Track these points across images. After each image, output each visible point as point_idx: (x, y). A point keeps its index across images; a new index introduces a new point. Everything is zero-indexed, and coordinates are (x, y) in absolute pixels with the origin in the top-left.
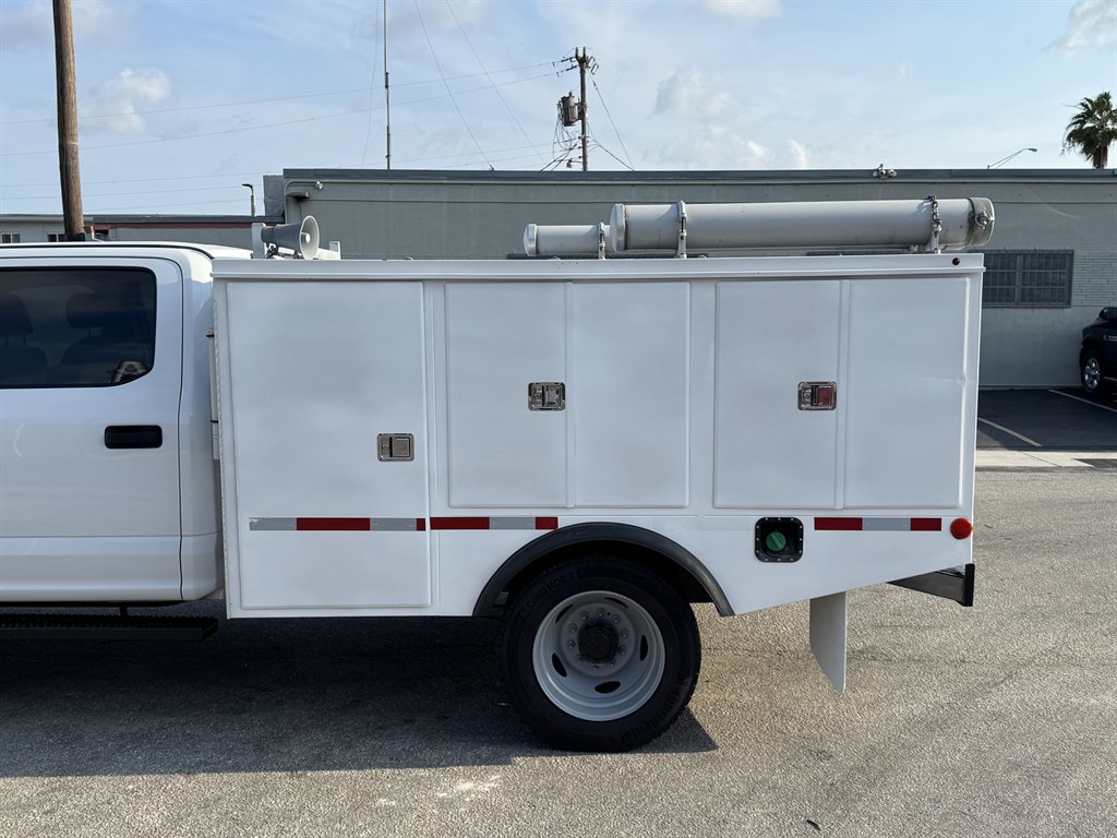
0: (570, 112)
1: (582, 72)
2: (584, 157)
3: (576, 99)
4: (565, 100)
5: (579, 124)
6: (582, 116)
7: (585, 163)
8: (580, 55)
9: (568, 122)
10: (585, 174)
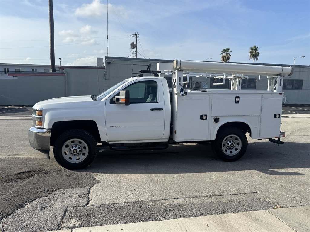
0: (134, 46)
1: (136, 37)
2: (137, 56)
3: (135, 43)
4: (133, 43)
5: (135, 48)
6: (136, 47)
7: (137, 57)
8: (136, 34)
9: (133, 48)
10: (137, 59)
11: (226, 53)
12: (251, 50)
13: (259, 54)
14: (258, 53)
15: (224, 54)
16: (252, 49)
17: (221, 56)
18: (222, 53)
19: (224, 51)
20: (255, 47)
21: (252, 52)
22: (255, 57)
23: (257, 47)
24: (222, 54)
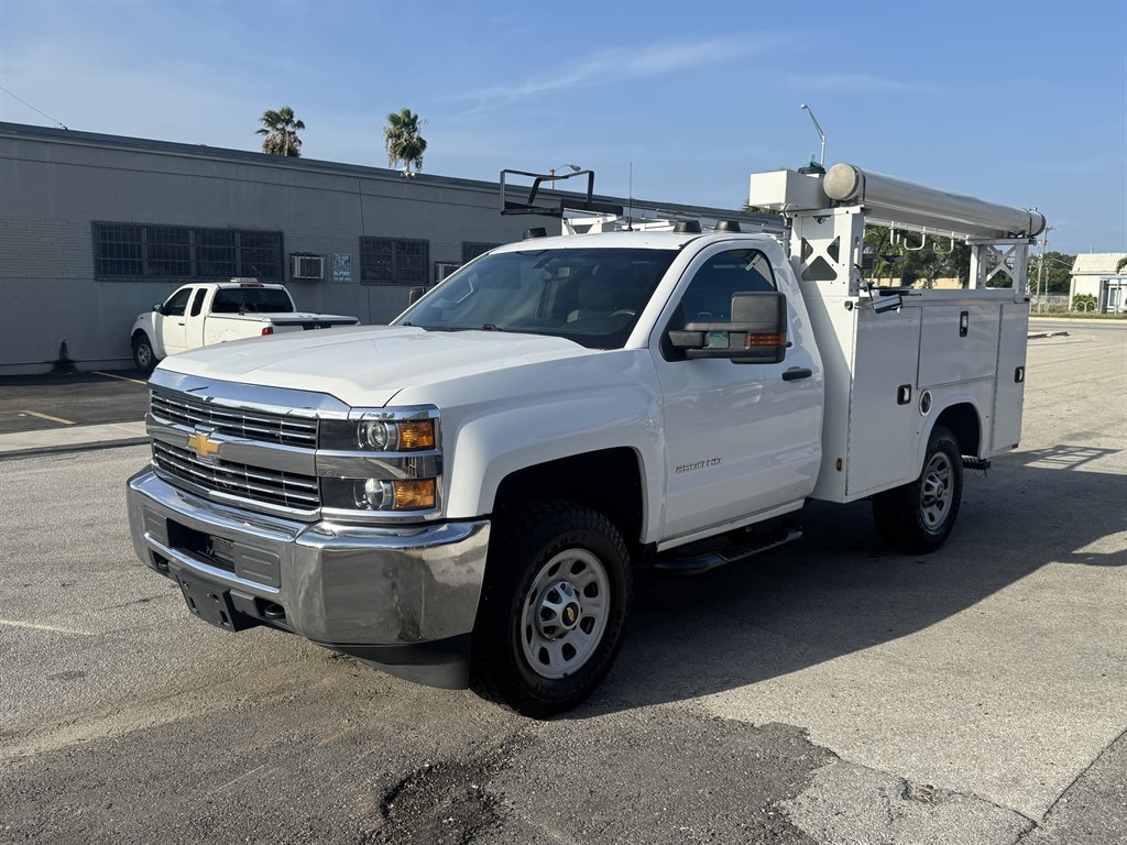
11: (283, 129)
12: (391, 126)
13: (423, 144)
14: (419, 139)
15: (274, 135)
16: (394, 120)
17: (263, 138)
18: (263, 125)
19: (272, 119)
20: (407, 113)
21: (398, 137)
22: (411, 159)
23: (416, 117)
24: (262, 131)
